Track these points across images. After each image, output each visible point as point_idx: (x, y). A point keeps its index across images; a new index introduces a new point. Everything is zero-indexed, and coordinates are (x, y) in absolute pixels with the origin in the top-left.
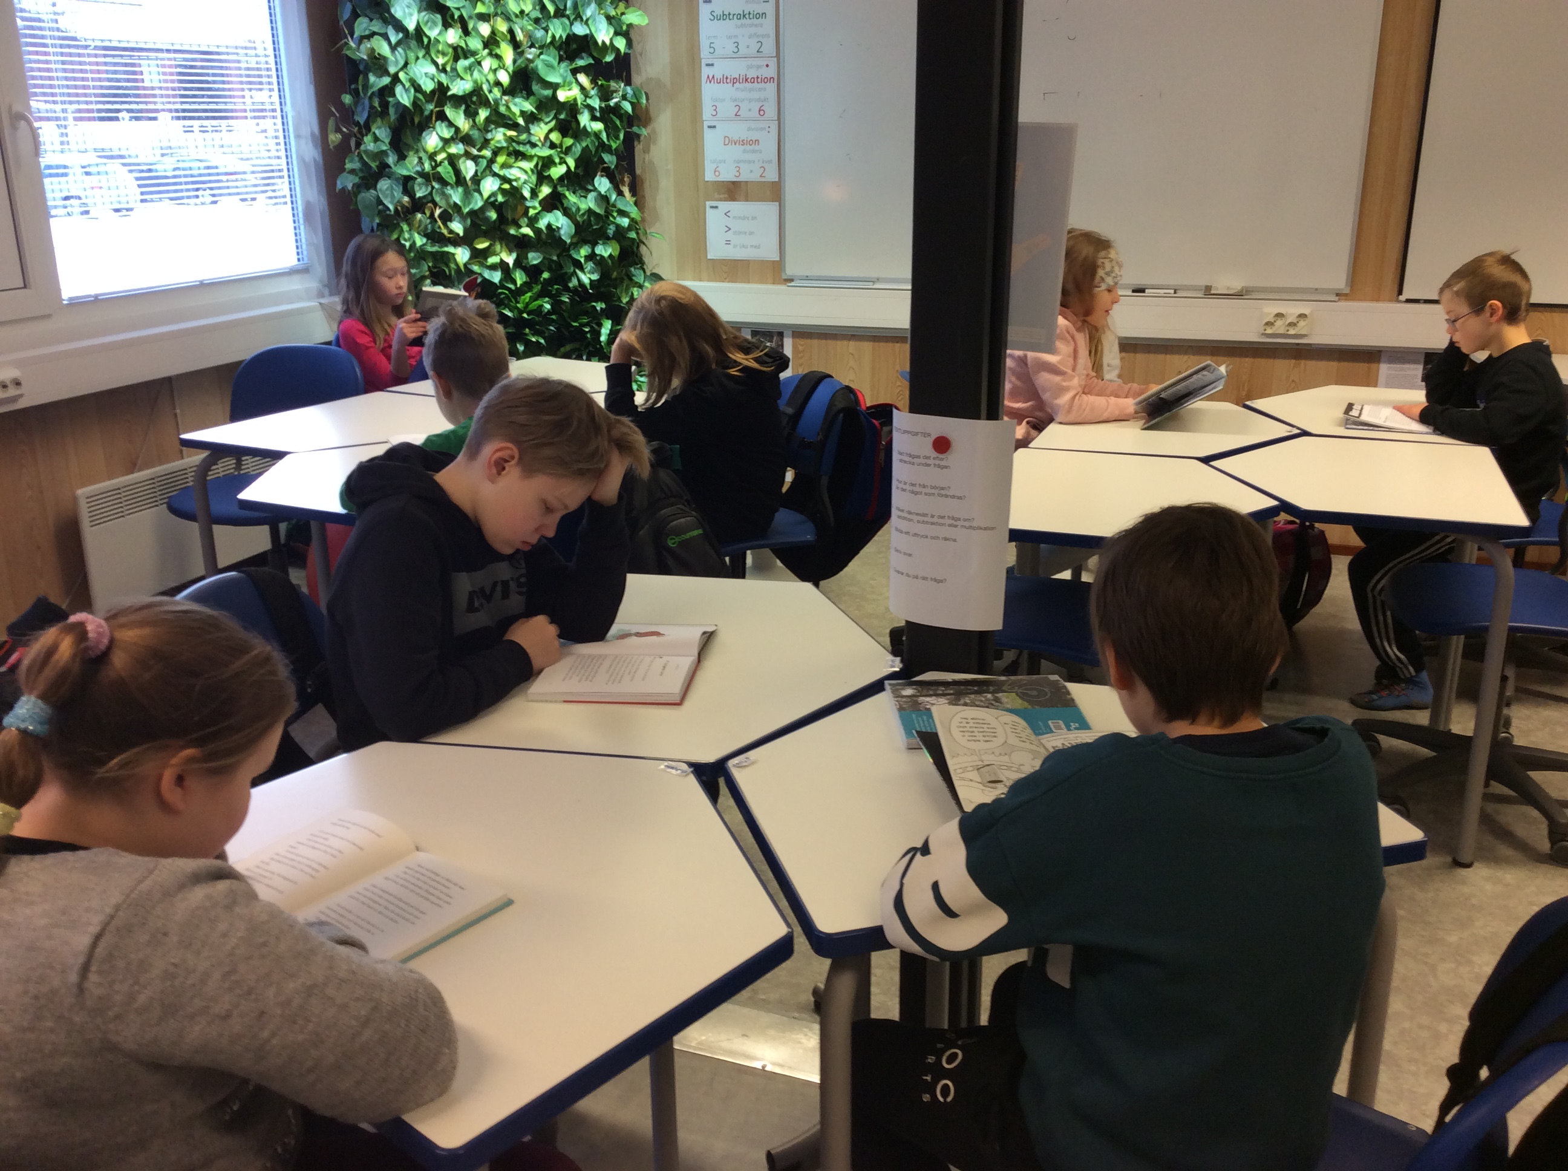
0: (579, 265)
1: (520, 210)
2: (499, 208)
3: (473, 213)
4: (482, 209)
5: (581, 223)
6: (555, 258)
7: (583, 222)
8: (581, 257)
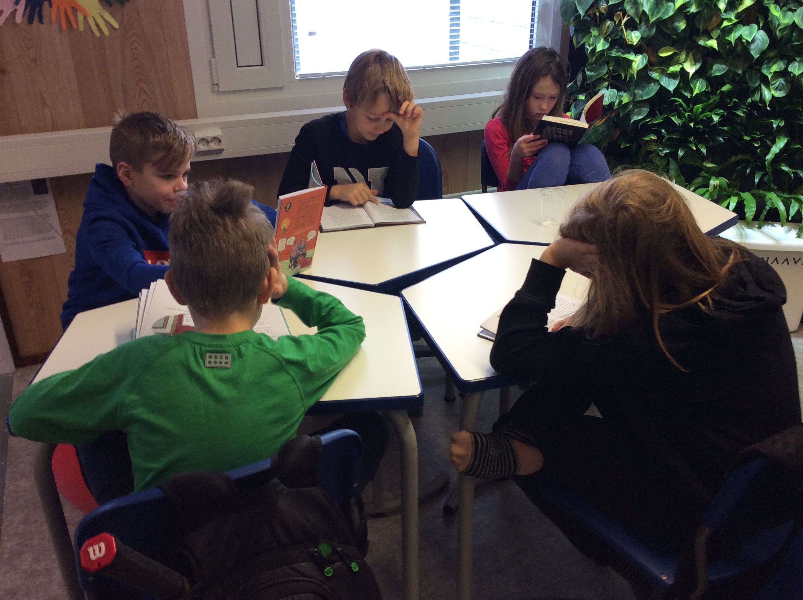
0: (766, 81)
1: (715, 21)
2: (690, 19)
3: (660, 23)
4: (672, 19)
5: (779, 39)
6: (740, 72)
7: (782, 38)
8: (770, 73)
